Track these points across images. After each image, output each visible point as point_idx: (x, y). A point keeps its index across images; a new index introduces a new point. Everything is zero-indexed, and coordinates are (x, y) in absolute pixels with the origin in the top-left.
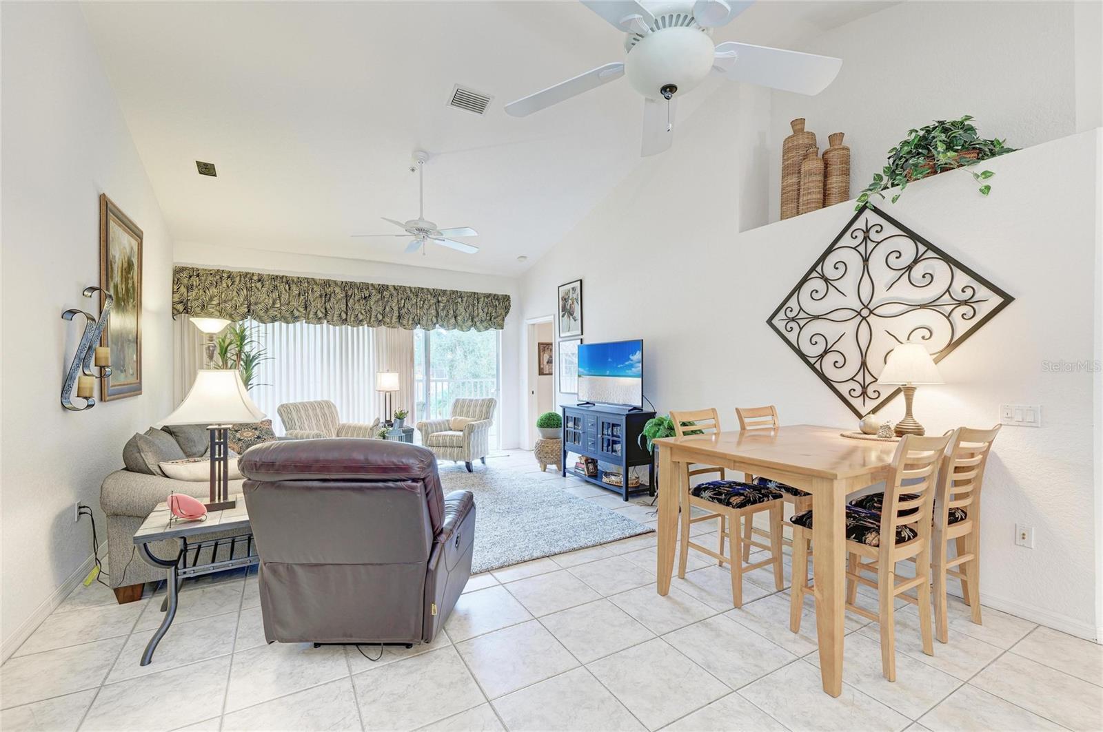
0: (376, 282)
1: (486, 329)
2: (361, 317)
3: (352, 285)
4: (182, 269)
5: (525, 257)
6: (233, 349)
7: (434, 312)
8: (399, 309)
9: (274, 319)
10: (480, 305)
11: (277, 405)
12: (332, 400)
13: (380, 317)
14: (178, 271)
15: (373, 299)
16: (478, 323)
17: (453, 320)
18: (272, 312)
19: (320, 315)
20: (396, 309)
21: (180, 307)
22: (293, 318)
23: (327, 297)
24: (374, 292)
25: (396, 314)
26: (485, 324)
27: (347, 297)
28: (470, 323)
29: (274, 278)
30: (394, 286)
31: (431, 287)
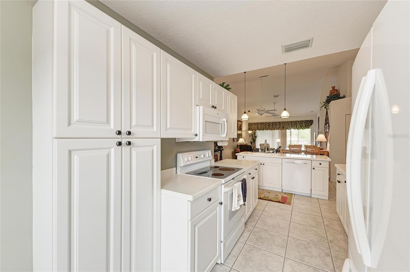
0: (278, 121)
1: (305, 129)
2: (275, 128)
3: (273, 122)
4: (249, 123)
5: (313, 111)
6: (253, 135)
7: (291, 126)
8: (283, 126)
9: (261, 130)
10: (303, 123)
11: (259, 144)
12: (269, 144)
13: (279, 128)
14: (249, 124)
15: (277, 125)
16: (303, 128)
17: (295, 127)
18: (261, 129)
19: (268, 128)
20: (282, 126)
21: (249, 129)
22: (264, 130)
23: (269, 125)
24: (278, 123)
25: (282, 127)
26: (305, 127)
27: (273, 125)
28: (300, 127)
29: (261, 123)
30: (282, 122)
31: (290, 121)
